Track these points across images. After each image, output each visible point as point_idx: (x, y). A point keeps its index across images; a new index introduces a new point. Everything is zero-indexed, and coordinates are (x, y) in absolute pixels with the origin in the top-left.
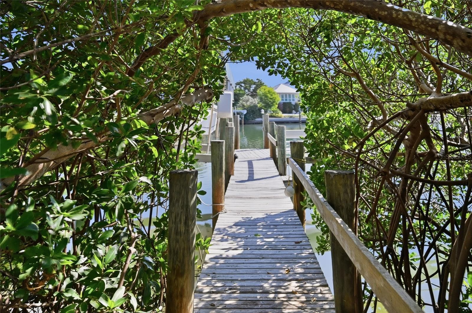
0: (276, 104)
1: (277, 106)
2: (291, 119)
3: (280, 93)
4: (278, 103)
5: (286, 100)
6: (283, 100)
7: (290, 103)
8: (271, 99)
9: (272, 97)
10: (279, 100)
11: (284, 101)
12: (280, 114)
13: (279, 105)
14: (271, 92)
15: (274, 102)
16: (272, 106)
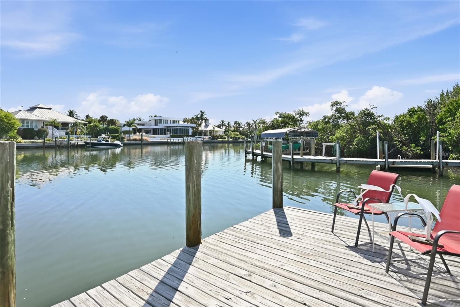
0: (15, 129)
1: (16, 131)
2: (34, 145)
3: (20, 119)
4: (17, 128)
5: (28, 126)
6: (23, 126)
7: (32, 129)
8: (10, 124)
9: (9, 122)
10: (19, 125)
11: (25, 127)
12: (20, 139)
13: (19, 130)
14: (9, 117)
15: (13, 127)
16: (9, 131)
